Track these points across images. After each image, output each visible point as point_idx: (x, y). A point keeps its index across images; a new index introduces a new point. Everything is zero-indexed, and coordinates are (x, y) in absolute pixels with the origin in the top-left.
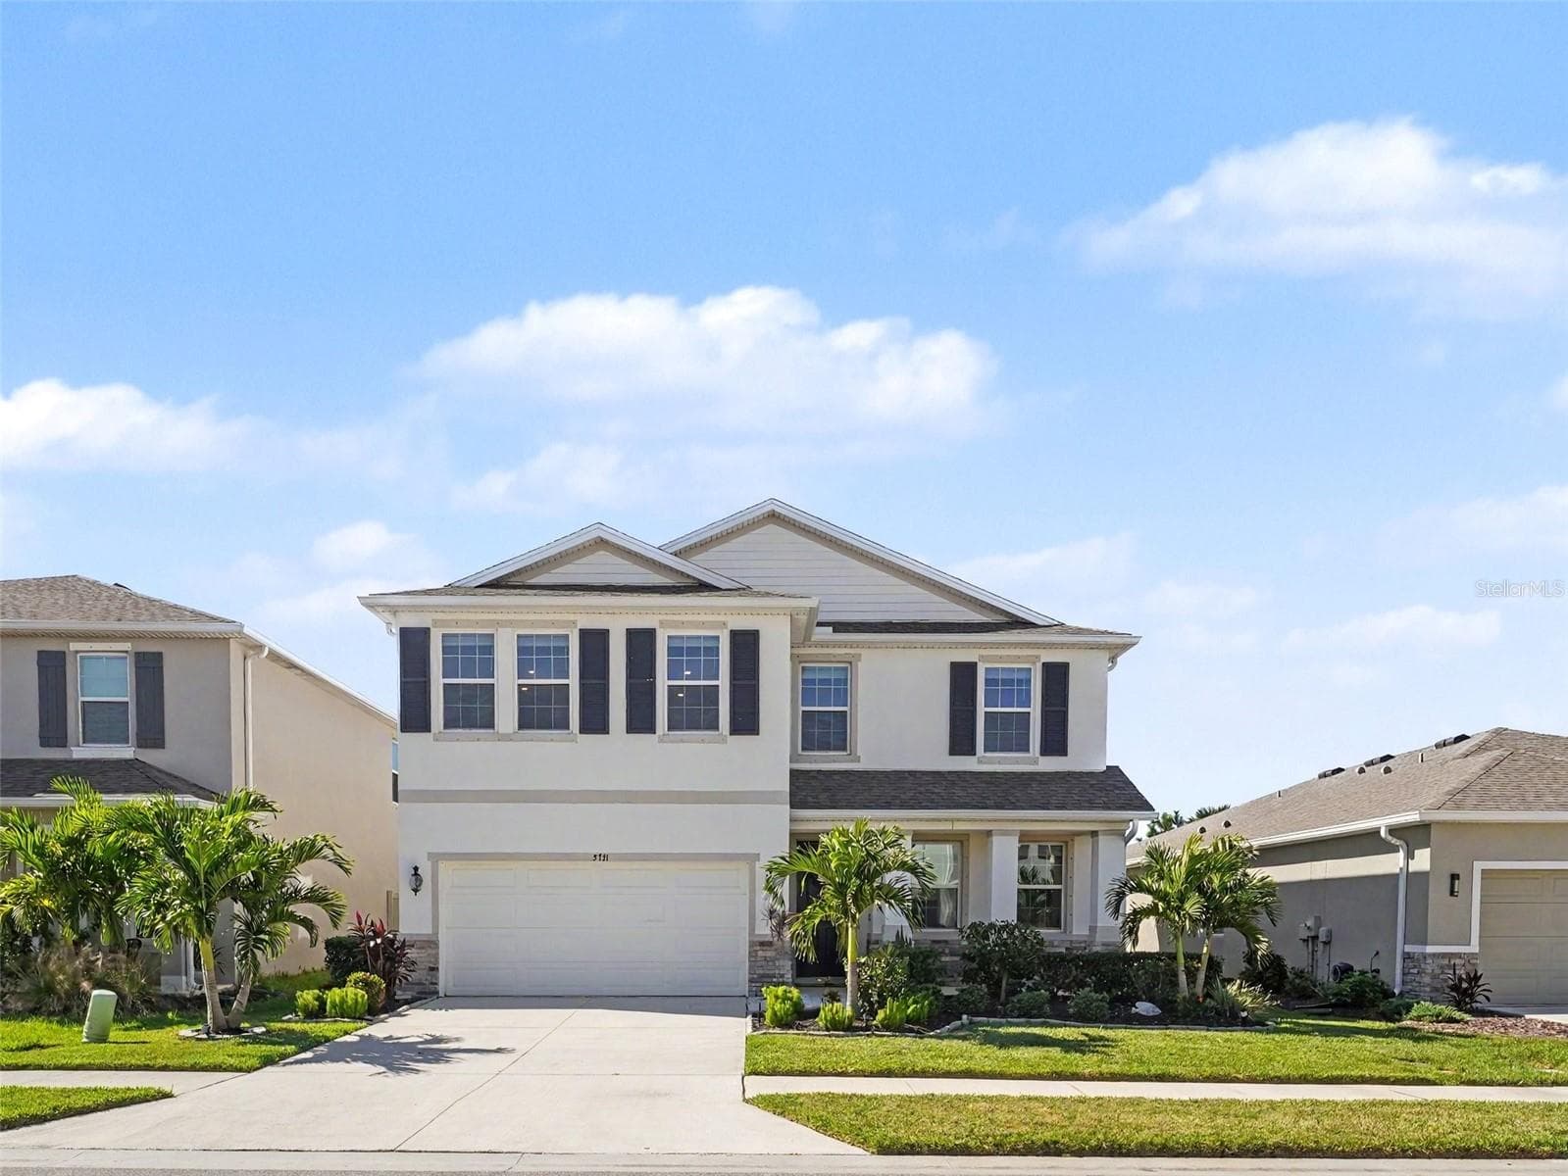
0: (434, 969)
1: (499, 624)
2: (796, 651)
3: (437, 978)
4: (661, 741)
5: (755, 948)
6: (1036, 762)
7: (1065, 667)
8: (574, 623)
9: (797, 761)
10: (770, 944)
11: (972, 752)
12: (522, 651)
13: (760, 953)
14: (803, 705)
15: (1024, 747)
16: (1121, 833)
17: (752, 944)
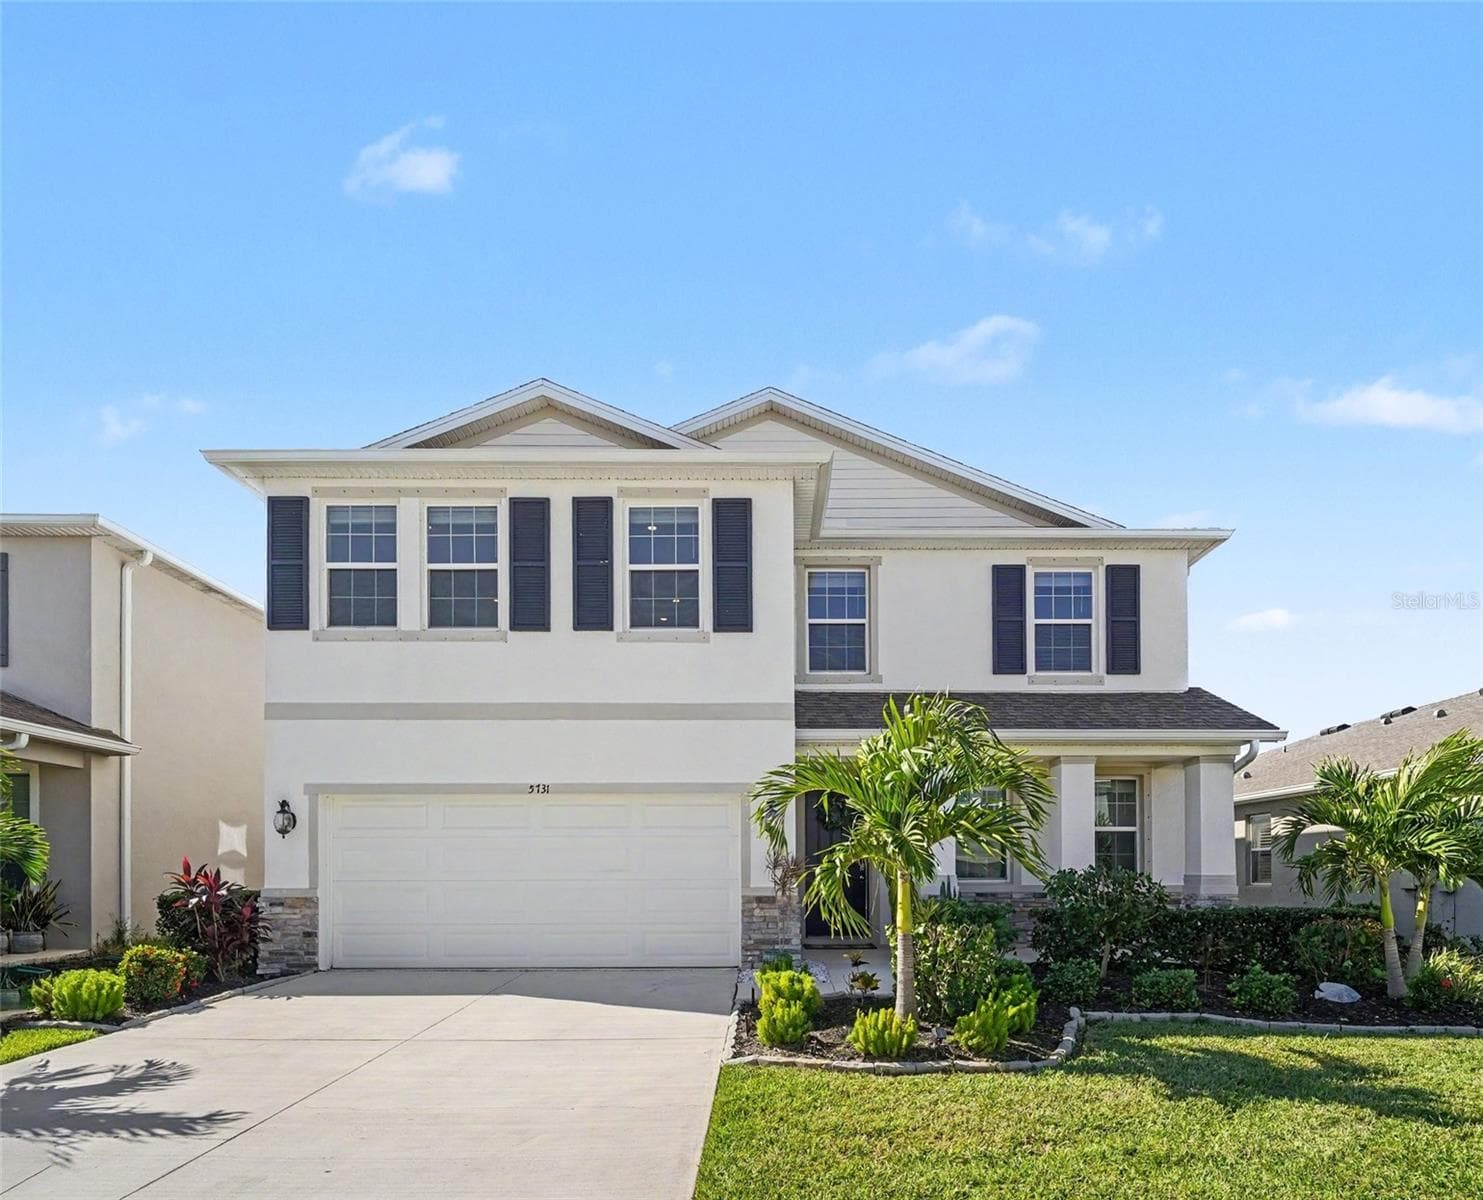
0: (310, 935)
1: (400, 491)
2: (801, 553)
3: (316, 946)
4: (620, 639)
5: (750, 906)
6: (1101, 682)
7: (1134, 571)
8: (502, 491)
9: (804, 682)
10: (771, 900)
11: (1022, 670)
12: (434, 528)
13: (757, 912)
14: (810, 617)
15: (1086, 666)
16: (1228, 760)
17: (746, 900)
